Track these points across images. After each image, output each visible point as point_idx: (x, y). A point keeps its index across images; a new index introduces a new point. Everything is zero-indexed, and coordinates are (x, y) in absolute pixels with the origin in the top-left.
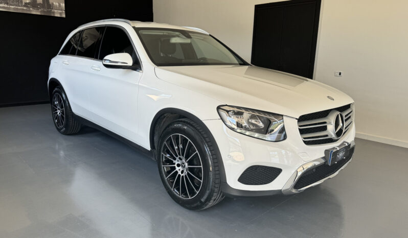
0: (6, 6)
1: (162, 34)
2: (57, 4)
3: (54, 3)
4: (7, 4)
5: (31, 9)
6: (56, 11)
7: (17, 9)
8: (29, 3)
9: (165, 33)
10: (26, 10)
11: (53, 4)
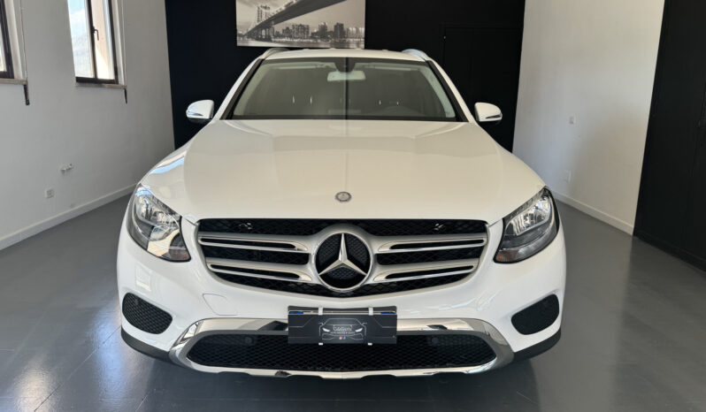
0: (289, 40)
1: (314, 67)
2: (354, 29)
3: (350, 29)
4: (291, 37)
5: (319, 41)
6: (351, 40)
7: (302, 42)
8: (316, 34)
9: (319, 65)
10: (313, 43)
11: (348, 30)
